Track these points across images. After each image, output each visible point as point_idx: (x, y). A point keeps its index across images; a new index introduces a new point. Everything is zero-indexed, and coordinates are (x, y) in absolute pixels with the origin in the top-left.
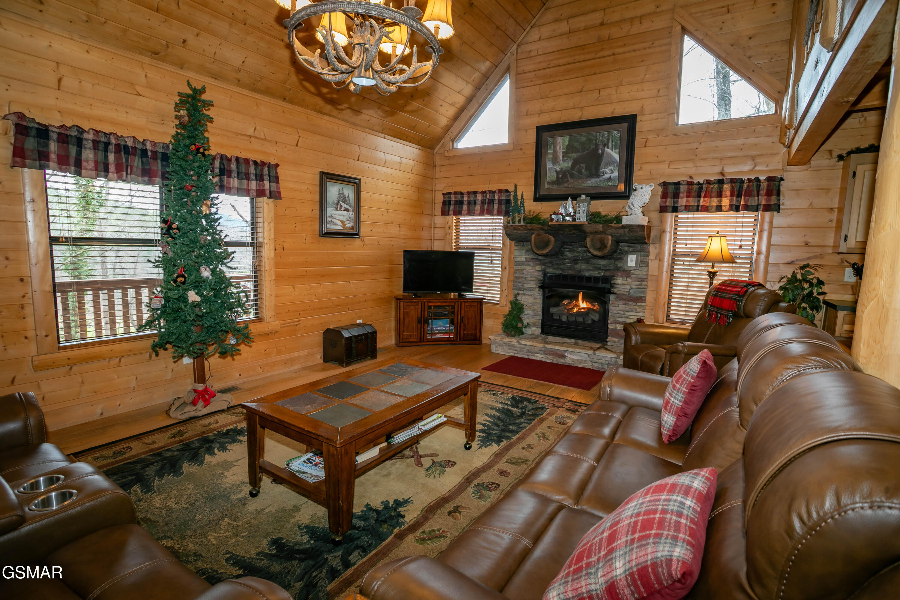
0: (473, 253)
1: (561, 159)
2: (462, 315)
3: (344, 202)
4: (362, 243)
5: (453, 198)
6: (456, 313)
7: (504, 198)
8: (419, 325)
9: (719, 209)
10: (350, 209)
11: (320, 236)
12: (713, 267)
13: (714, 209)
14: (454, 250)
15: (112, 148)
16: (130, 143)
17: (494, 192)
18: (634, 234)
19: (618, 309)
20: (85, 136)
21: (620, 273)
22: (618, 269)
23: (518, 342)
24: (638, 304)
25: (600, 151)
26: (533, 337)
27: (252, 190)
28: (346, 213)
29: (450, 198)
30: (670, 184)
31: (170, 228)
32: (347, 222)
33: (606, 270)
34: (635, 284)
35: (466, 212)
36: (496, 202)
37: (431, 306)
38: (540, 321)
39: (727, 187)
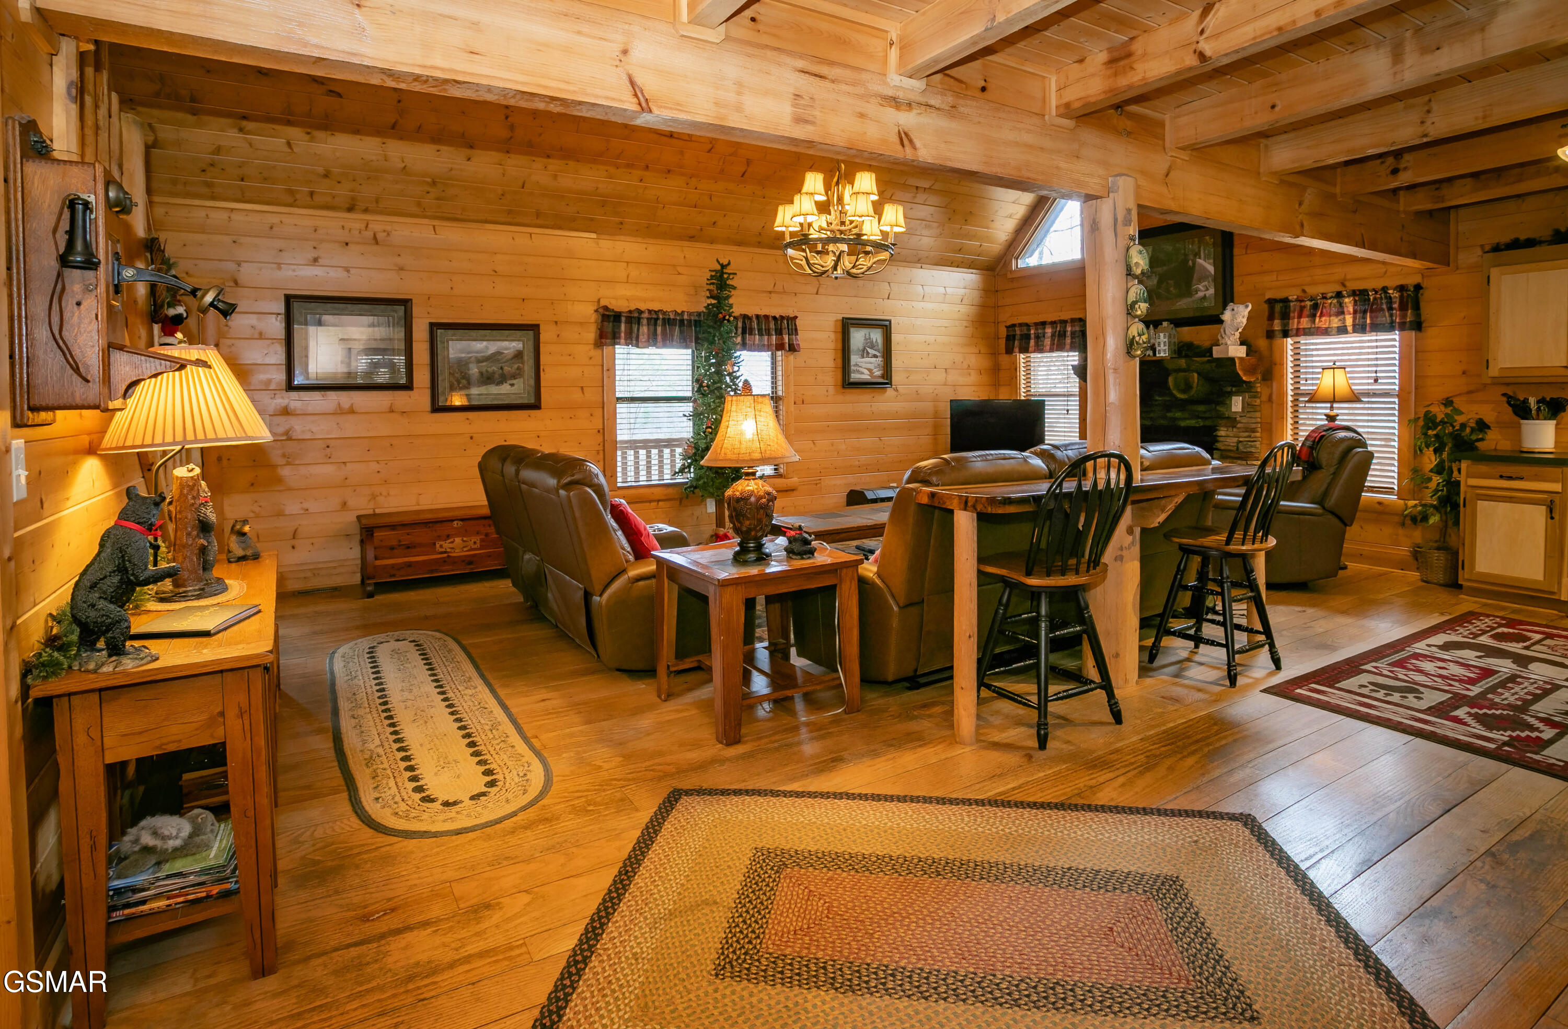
0: (1044, 401)
4: (895, 393)
5: (1018, 331)
7: (1077, 329)
9: (1342, 330)
10: (878, 354)
11: (843, 387)
12: (1332, 408)
13: (1334, 332)
14: (1023, 398)
17: (1066, 322)
21: (1223, 422)
22: (1221, 417)
25: (1190, 263)
27: (772, 344)
29: (1015, 331)
30: (1276, 300)
33: (1206, 418)
34: (1243, 436)
35: (1035, 348)
36: (1069, 334)
39: (1348, 302)
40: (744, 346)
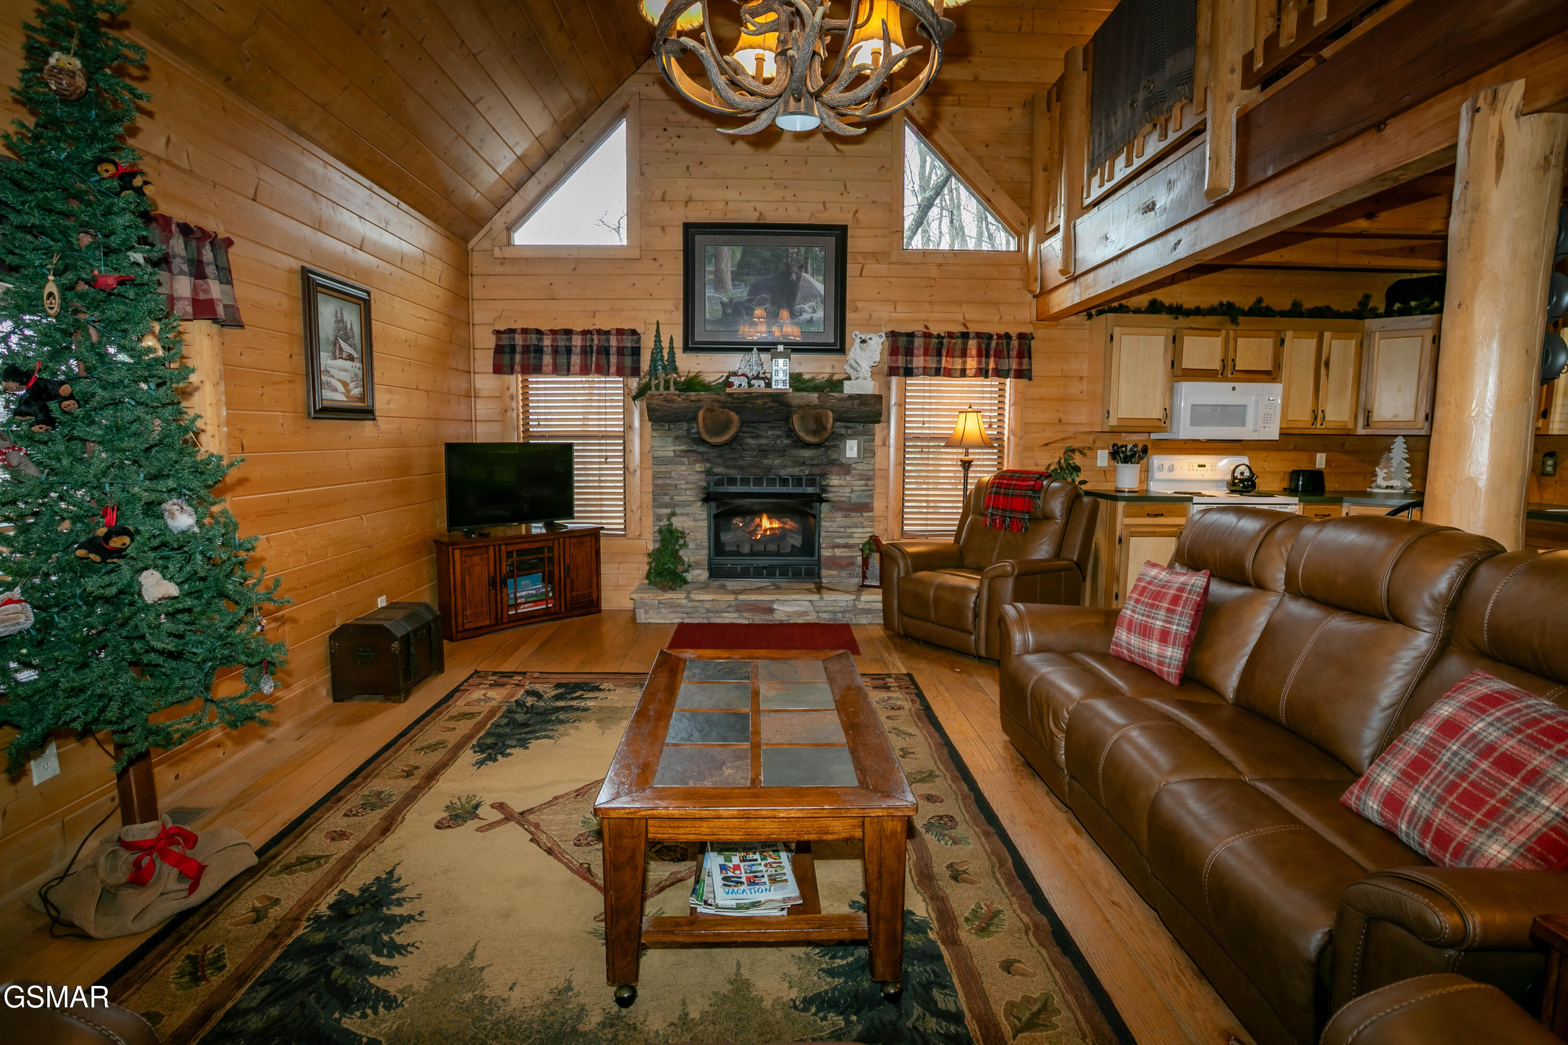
0: (571, 445)
1: (730, 283)
2: (568, 562)
3: (345, 341)
4: (379, 430)
5: (519, 340)
6: (556, 560)
7: (627, 344)
8: (493, 592)
9: (963, 373)
10: (355, 355)
11: (310, 416)
12: (967, 454)
13: (958, 373)
17: (608, 333)
18: (867, 409)
19: (834, 524)
21: (835, 469)
22: (833, 463)
24: (865, 514)
25: (794, 276)
26: (704, 587)
28: (348, 364)
29: (514, 339)
30: (900, 334)
31: (40, 395)
32: (352, 385)
33: (813, 466)
34: (859, 484)
35: (551, 368)
36: (613, 351)
37: (512, 552)
38: (706, 558)
39: (972, 343)
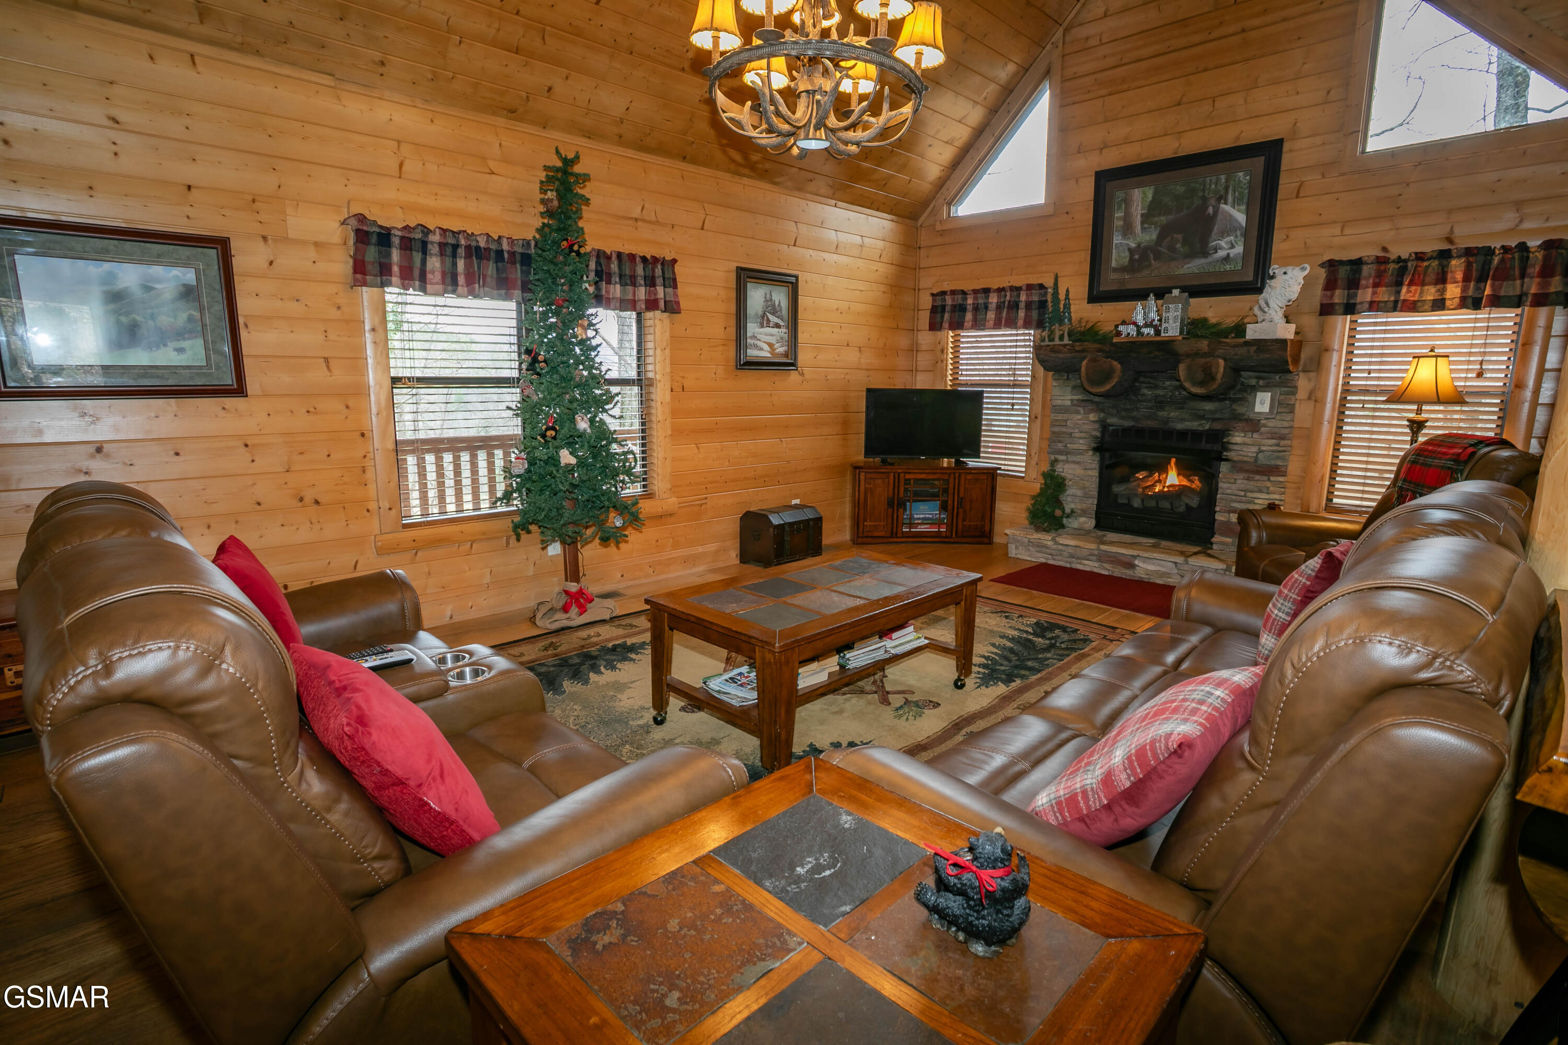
0: (982, 392)
1: (1139, 227)
2: (962, 495)
3: (773, 314)
4: (801, 378)
5: (949, 300)
6: (951, 491)
7: (1035, 298)
8: (890, 511)
9: (1439, 305)
10: (782, 323)
11: (737, 368)
12: (1419, 411)
13: (1427, 307)
14: (949, 388)
15: (461, 251)
16: (482, 244)
17: (1019, 289)
18: (1267, 356)
19: (1233, 486)
20: (431, 238)
21: (1240, 425)
22: (1237, 417)
23: (1053, 540)
24: (1272, 478)
25: (1211, 210)
26: (1080, 533)
27: (639, 300)
28: (775, 330)
29: (945, 300)
30: (1341, 263)
31: (535, 360)
32: (777, 346)
33: (1214, 420)
34: (1268, 444)
35: (971, 323)
36: (1022, 305)
37: (909, 480)
38: (1095, 508)
39: (1457, 266)
40: (599, 299)
